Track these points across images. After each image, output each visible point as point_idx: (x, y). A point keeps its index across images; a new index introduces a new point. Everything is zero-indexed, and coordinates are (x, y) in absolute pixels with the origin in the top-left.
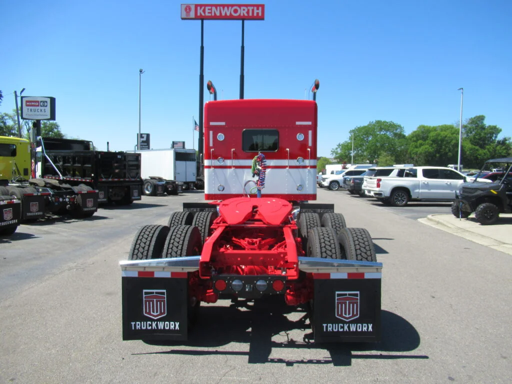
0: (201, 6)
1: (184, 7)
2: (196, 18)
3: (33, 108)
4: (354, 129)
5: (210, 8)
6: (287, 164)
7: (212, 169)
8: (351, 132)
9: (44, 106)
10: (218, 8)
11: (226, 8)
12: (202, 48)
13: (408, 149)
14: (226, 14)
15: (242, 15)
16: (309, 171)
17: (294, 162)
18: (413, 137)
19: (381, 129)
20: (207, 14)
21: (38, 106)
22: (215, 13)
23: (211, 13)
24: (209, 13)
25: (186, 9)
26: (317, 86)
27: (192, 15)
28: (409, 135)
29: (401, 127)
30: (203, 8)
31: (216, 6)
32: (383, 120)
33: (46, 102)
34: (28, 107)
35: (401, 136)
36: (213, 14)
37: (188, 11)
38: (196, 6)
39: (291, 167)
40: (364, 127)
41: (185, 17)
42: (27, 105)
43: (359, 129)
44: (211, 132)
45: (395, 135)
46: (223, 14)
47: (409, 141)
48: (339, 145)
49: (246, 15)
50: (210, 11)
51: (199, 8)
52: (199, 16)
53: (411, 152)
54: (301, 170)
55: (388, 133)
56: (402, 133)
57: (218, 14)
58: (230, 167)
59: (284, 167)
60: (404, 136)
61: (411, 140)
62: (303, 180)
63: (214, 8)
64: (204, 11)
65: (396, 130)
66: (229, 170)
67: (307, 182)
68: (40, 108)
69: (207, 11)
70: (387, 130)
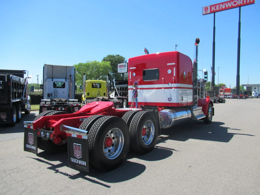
0: (213, 5)
1: (204, 8)
2: (211, 12)
3: (121, 68)
5: (219, 5)
6: (162, 87)
9: (125, 67)
10: (224, 4)
11: (229, 3)
12: (214, 28)
14: (229, 6)
15: (239, 4)
16: (174, 90)
17: (166, 86)
20: (217, 9)
21: (123, 67)
22: (222, 8)
23: (220, 8)
24: (218, 8)
25: (205, 9)
26: (198, 41)
27: (209, 11)
30: (215, 6)
31: (222, 3)
33: (126, 65)
34: (119, 68)
36: (221, 8)
37: (206, 10)
38: (211, 6)
39: (165, 88)
41: (205, 13)
42: (119, 67)
44: (130, 73)
46: (227, 6)
49: (242, 3)
50: (219, 7)
51: (212, 7)
52: (212, 11)
54: (170, 90)
57: (224, 7)
59: (161, 88)
62: (171, 95)
63: (221, 5)
64: (215, 8)
67: (173, 96)
68: (123, 68)
69: (217, 7)
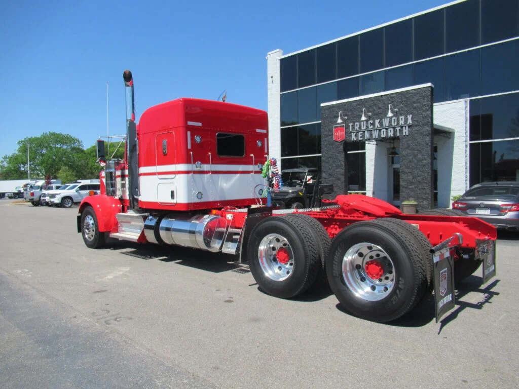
4: (23, 139)
7: (190, 175)
8: (19, 143)
13: (88, 164)
18: (92, 152)
19: (57, 142)
28: (88, 149)
29: (78, 141)
32: (58, 132)
35: (79, 150)
39: (255, 172)
40: (36, 139)
43: (31, 141)
44: (189, 133)
45: (73, 149)
47: (88, 155)
48: (5, 158)
53: (92, 166)
55: (65, 147)
56: (81, 147)
58: (206, 172)
60: (83, 151)
61: (90, 155)
65: (74, 143)
66: (206, 176)
70: (63, 143)
